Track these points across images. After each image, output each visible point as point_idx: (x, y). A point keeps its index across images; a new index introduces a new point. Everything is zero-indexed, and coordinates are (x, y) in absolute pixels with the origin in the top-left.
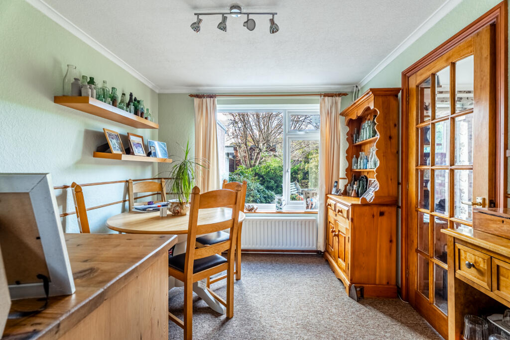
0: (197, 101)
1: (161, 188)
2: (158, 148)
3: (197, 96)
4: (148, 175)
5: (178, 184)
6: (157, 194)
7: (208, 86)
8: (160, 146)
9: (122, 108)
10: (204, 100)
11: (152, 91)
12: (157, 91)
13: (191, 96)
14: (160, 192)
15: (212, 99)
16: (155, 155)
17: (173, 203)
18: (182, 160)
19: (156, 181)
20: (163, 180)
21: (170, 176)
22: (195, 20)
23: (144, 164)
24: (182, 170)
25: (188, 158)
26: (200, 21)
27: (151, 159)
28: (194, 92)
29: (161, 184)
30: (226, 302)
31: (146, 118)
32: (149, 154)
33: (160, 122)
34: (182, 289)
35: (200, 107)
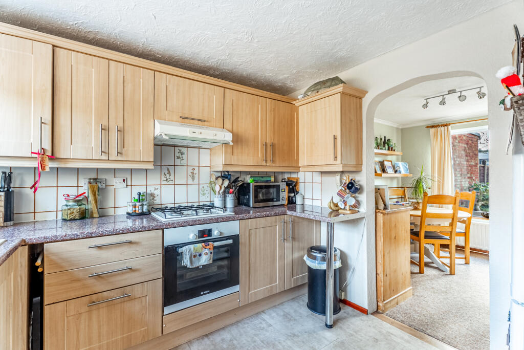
0: (432, 130)
1: (404, 194)
2: (402, 166)
3: (433, 127)
4: (395, 184)
5: (416, 191)
6: (401, 198)
7: (442, 118)
8: (403, 165)
9: (381, 149)
10: (439, 129)
11: (397, 129)
12: (401, 127)
13: (428, 127)
14: (403, 196)
15: (446, 127)
16: (400, 172)
17: (413, 202)
18: (419, 176)
19: (400, 189)
20: (405, 188)
21: (411, 186)
22: (425, 103)
23: (392, 178)
24: (419, 182)
25: (423, 175)
26: (428, 103)
27: (397, 175)
28: (430, 123)
29: (404, 191)
30: (449, 265)
31: (394, 150)
32: (396, 172)
33: (403, 150)
34: (418, 255)
35: (436, 135)
